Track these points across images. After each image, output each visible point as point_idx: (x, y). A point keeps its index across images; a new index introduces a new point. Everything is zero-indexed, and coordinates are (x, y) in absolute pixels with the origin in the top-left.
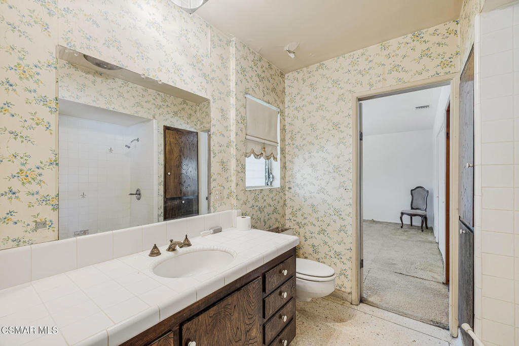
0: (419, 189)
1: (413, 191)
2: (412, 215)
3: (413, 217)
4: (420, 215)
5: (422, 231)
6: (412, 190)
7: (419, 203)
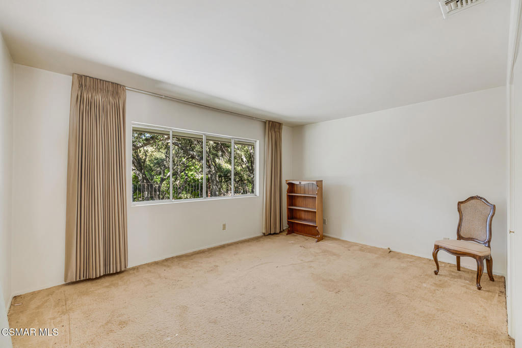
0: (473, 201)
1: (462, 205)
2: (459, 254)
3: (462, 258)
4: (474, 256)
5: (479, 289)
6: (460, 203)
7: (475, 227)
